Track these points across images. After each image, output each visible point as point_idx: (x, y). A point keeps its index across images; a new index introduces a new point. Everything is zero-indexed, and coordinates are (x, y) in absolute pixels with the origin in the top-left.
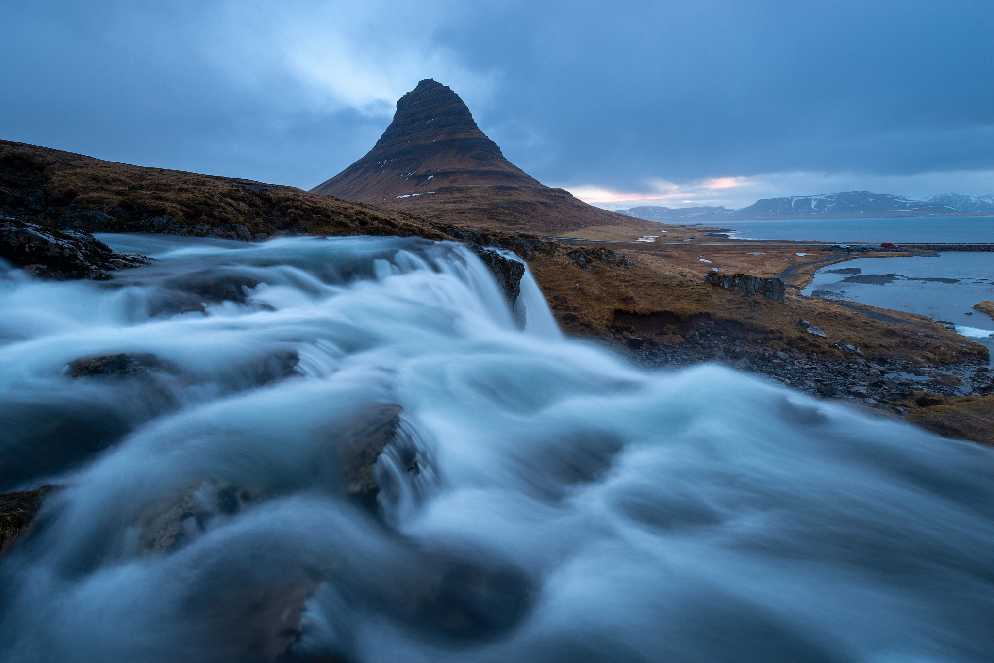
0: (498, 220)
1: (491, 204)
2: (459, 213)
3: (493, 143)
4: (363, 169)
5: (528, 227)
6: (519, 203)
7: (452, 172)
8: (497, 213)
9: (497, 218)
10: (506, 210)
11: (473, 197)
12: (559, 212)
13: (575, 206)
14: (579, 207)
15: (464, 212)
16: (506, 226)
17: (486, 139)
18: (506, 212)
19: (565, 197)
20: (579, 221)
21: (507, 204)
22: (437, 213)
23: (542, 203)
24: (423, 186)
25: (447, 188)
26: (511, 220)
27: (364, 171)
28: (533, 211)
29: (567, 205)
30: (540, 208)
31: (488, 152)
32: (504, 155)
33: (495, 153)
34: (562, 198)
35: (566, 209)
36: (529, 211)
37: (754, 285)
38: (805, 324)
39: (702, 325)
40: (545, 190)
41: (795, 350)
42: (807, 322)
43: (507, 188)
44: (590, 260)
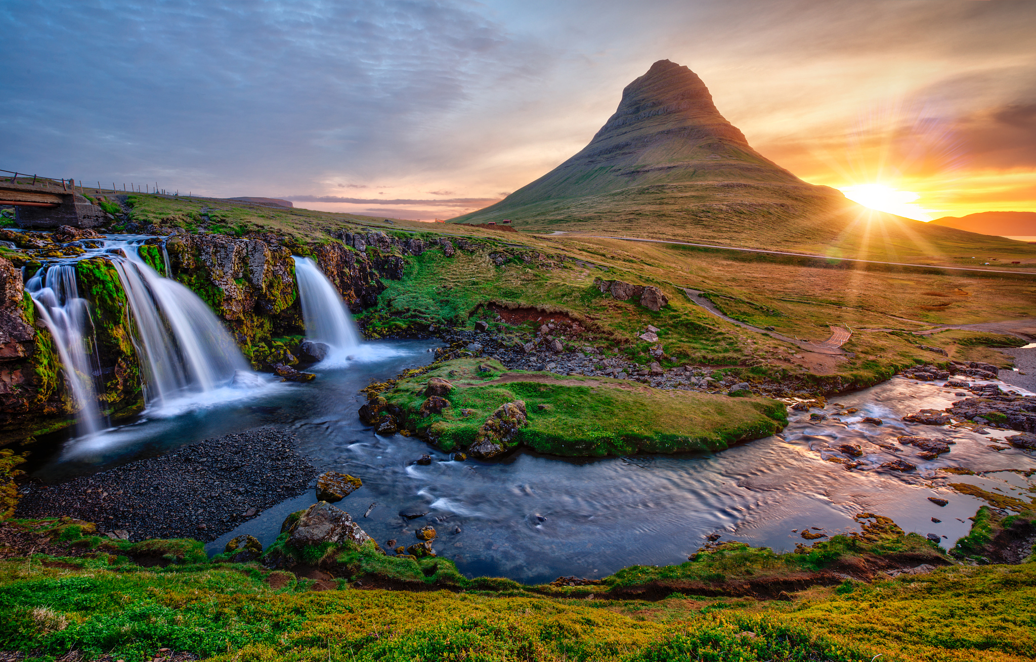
0: (706, 227)
1: (704, 206)
2: (657, 216)
3: (735, 131)
5: (744, 235)
6: (746, 205)
9: (704, 223)
10: (722, 213)
11: (686, 197)
15: (664, 215)
16: (712, 234)
17: (728, 124)
18: (722, 216)
19: (825, 198)
21: (727, 205)
22: (632, 216)
23: (782, 205)
25: (659, 186)
28: (763, 215)
30: (776, 212)
32: (748, 144)
34: (820, 199)
37: (625, 291)
38: (647, 330)
39: (552, 320)
40: (796, 188)
41: (616, 350)
42: (653, 329)
43: (739, 186)
44: (510, 261)
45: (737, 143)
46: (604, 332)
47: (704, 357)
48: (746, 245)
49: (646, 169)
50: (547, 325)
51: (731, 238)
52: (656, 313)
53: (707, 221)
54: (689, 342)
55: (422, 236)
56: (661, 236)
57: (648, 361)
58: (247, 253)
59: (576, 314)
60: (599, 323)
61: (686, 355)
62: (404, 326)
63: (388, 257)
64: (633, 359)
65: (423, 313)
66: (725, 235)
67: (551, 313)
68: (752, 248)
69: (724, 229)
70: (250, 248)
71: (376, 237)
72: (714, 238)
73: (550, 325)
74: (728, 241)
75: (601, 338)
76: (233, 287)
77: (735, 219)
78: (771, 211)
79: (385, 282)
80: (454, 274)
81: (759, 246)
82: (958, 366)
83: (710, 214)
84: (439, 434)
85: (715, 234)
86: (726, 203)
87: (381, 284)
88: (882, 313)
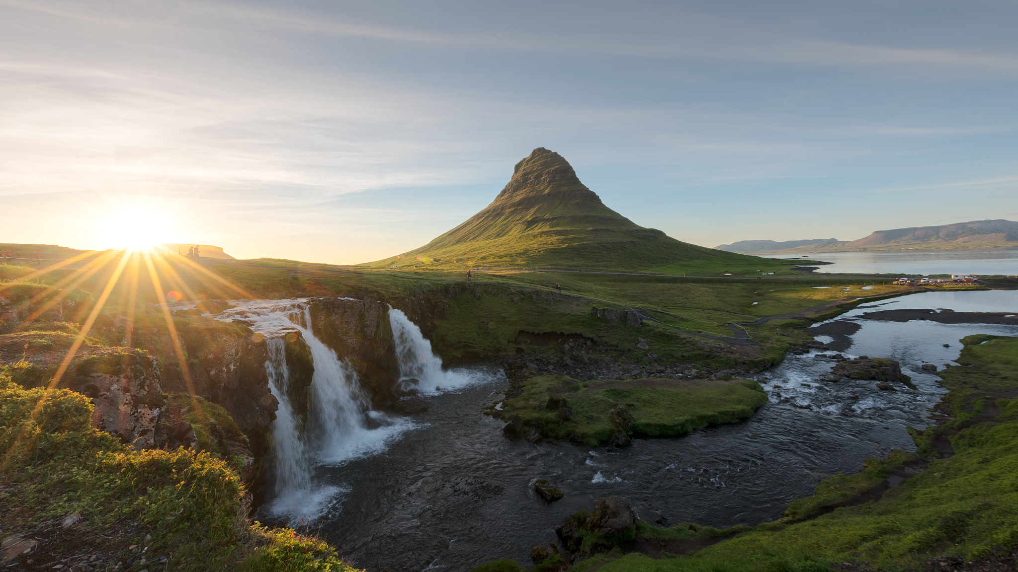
1: (584, 244)
3: (593, 194)
4: (483, 218)
5: (613, 264)
6: (610, 243)
7: (556, 218)
8: (586, 252)
10: (596, 249)
13: (667, 244)
14: (670, 244)
15: (557, 252)
17: (587, 190)
18: (596, 251)
20: (667, 257)
21: (598, 244)
24: (529, 231)
25: (549, 231)
27: (484, 219)
29: (658, 243)
30: (629, 246)
31: (588, 200)
32: (603, 203)
33: (594, 200)
34: (653, 236)
36: (618, 250)
37: (616, 316)
38: (639, 342)
39: (571, 340)
40: (637, 230)
41: (624, 357)
42: (642, 340)
43: (601, 230)
44: (523, 299)
45: (595, 202)
46: (611, 345)
47: (683, 356)
48: (617, 270)
49: (537, 219)
50: (568, 344)
51: (605, 266)
52: (637, 328)
54: (668, 347)
55: (455, 284)
56: (560, 267)
57: (650, 363)
58: (364, 311)
59: (588, 335)
60: (605, 339)
61: (673, 356)
62: (460, 356)
63: (437, 302)
64: (638, 362)
65: (472, 343)
66: (601, 264)
67: (568, 335)
68: (621, 272)
69: (600, 260)
70: (367, 306)
71: (427, 288)
72: (595, 266)
73: (570, 344)
74: (605, 268)
75: (611, 350)
76: (355, 340)
78: (627, 246)
79: (437, 322)
80: (486, 312)
81: (624, 270)
82: (809, 344)
83: (587, 250)
84: (584, 436)
86: (597, 242)
87: (434, 323)
88: (727, 312)
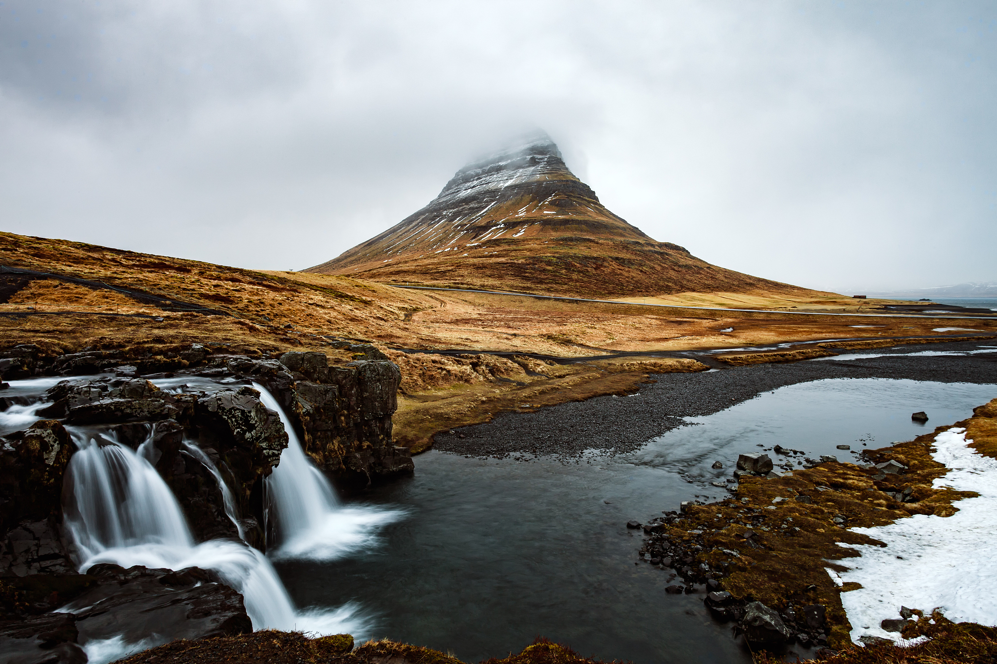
8: (534, 269)
10: (550, 266)
12: (641, 271)
13: (680, 266)
14: (687, 267)
19: (667, 254)
20: (670, 284)
23: (617, 259)
26: (547, 279)
28: (594, 268)
29: (665, 264)
31: (574, 197)
32: (600, 202)
33: (586, 198)
34: (661, 254)
35: (659, 268)
36: (589, 269)
40: (637, 243)
43: (579, 239)
53: (530, 273)
66: (543, 286)
77: (564, 271)
78: (606, 264)
83: (536, 266)
85: (533, 286)
86: (558, 255)
